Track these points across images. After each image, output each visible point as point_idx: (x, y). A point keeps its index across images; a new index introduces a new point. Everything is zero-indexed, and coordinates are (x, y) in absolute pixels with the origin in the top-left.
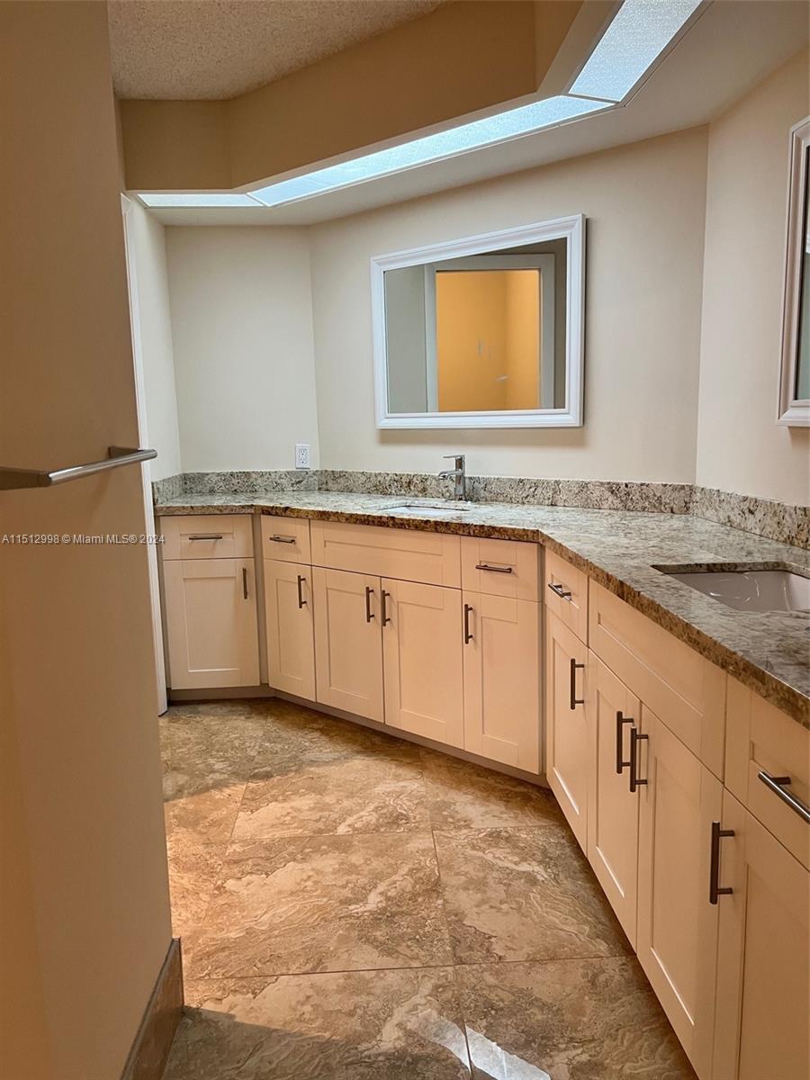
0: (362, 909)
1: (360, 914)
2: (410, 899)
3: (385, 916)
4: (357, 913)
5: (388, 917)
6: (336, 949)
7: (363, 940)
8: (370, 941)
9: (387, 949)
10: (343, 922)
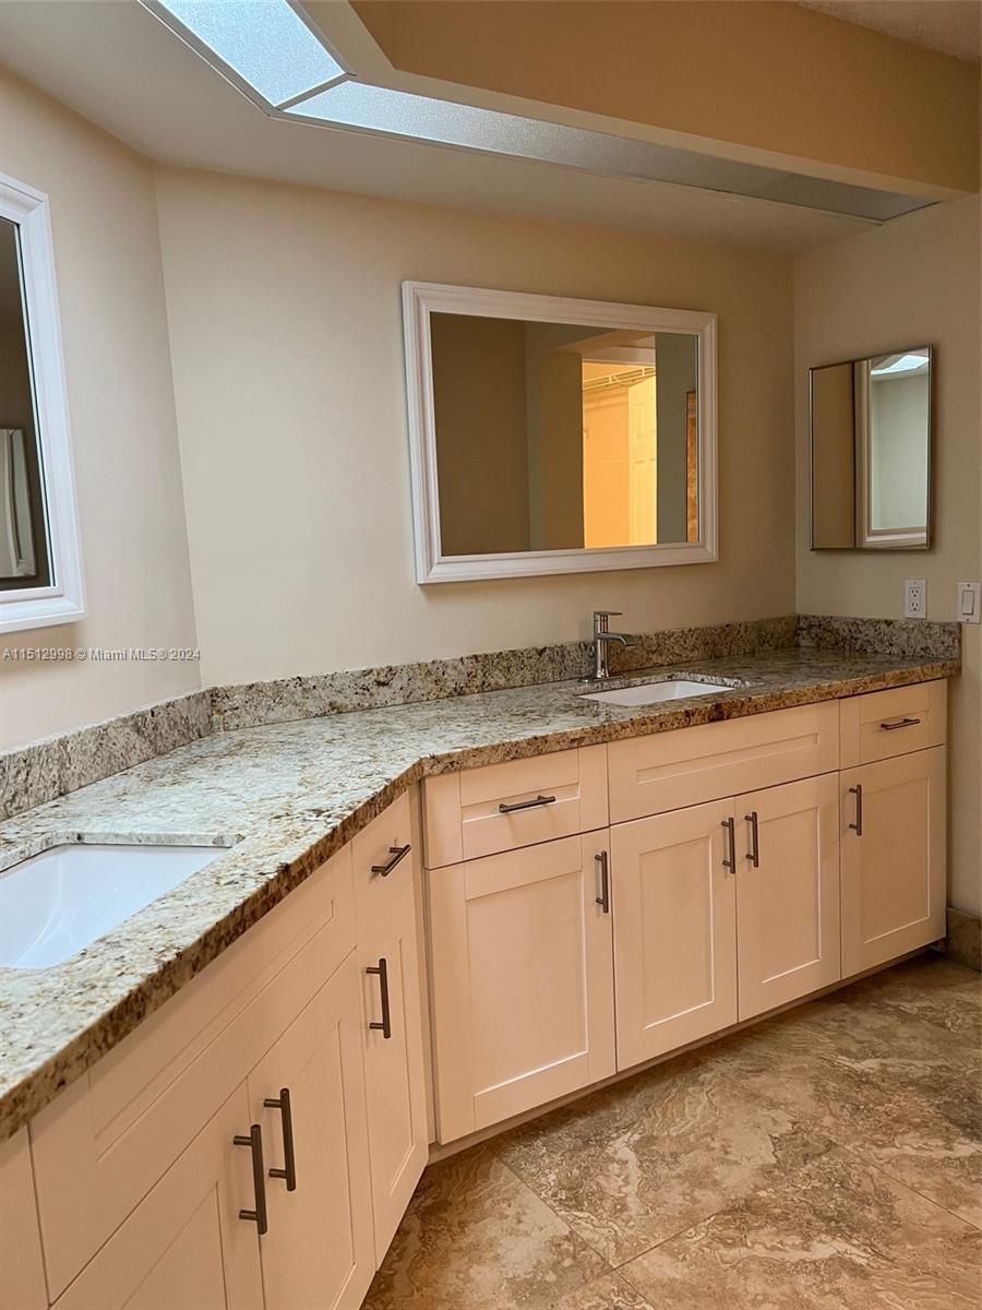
0: (854, 1250)
1: (863, 1247)
2: (788, 1219)
3: (839, 1224)
4: (865, 1250)
5: (837, 1222)
6: (935, 1236)
7: (894, 1222)
8: (890, 1217)
9: (884, 1199)
10: (893, 1254)
